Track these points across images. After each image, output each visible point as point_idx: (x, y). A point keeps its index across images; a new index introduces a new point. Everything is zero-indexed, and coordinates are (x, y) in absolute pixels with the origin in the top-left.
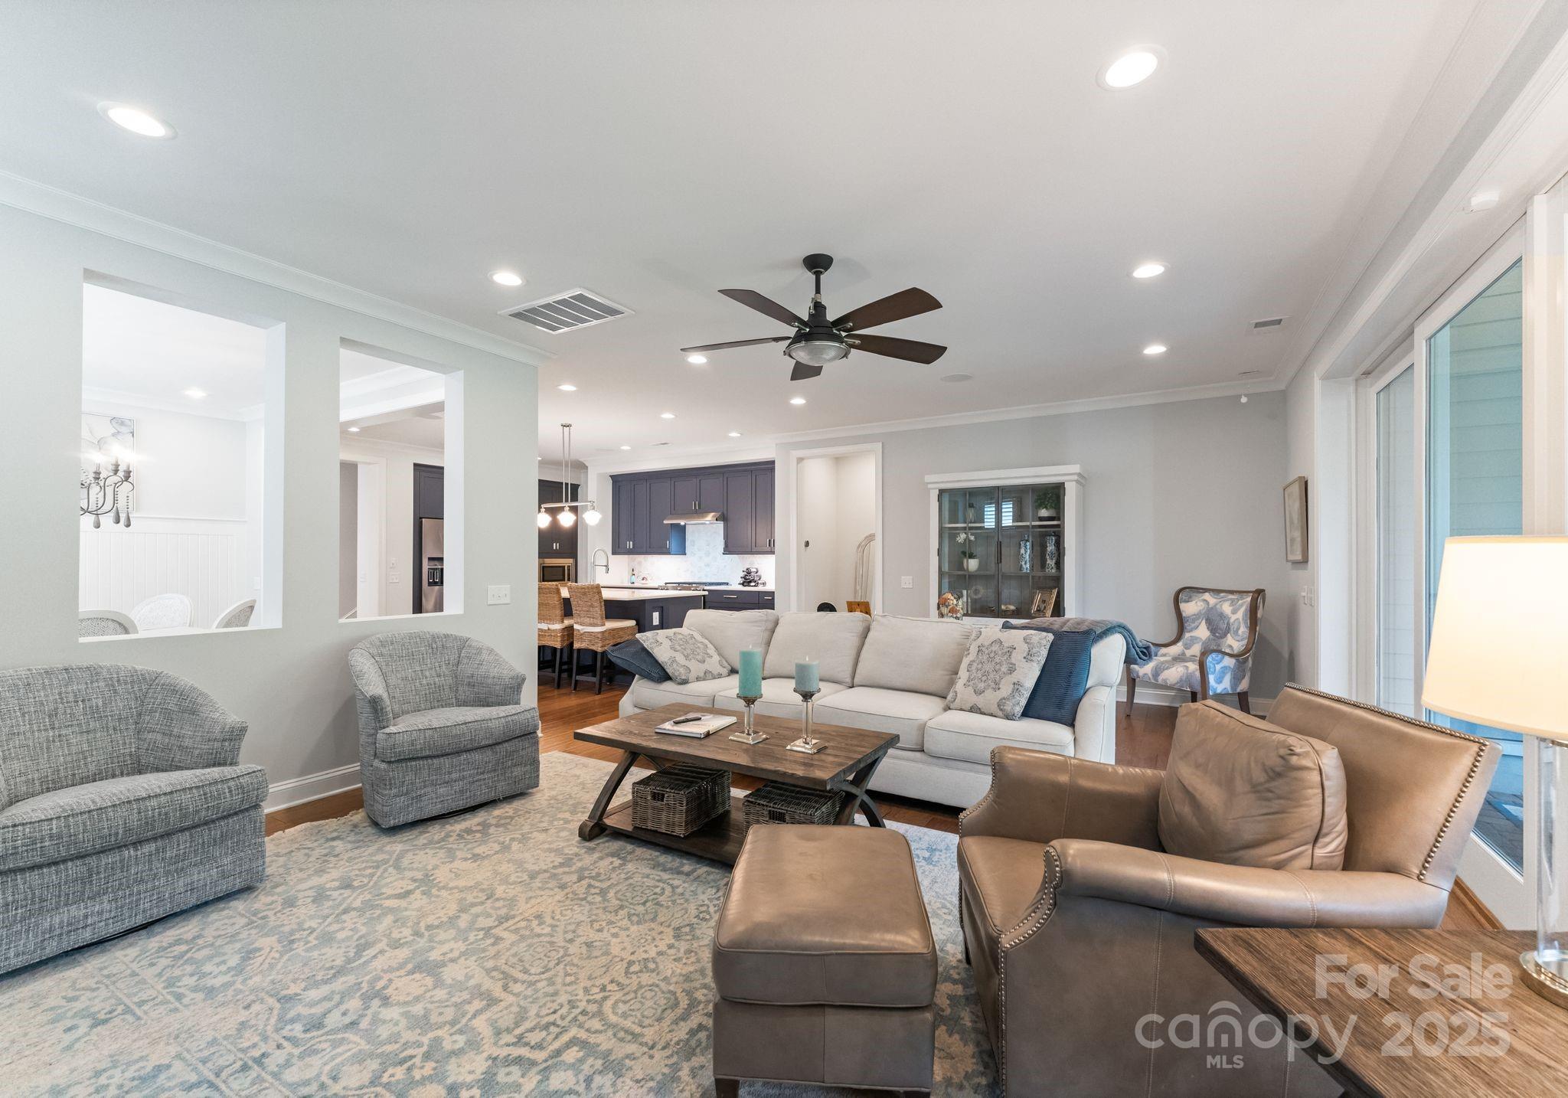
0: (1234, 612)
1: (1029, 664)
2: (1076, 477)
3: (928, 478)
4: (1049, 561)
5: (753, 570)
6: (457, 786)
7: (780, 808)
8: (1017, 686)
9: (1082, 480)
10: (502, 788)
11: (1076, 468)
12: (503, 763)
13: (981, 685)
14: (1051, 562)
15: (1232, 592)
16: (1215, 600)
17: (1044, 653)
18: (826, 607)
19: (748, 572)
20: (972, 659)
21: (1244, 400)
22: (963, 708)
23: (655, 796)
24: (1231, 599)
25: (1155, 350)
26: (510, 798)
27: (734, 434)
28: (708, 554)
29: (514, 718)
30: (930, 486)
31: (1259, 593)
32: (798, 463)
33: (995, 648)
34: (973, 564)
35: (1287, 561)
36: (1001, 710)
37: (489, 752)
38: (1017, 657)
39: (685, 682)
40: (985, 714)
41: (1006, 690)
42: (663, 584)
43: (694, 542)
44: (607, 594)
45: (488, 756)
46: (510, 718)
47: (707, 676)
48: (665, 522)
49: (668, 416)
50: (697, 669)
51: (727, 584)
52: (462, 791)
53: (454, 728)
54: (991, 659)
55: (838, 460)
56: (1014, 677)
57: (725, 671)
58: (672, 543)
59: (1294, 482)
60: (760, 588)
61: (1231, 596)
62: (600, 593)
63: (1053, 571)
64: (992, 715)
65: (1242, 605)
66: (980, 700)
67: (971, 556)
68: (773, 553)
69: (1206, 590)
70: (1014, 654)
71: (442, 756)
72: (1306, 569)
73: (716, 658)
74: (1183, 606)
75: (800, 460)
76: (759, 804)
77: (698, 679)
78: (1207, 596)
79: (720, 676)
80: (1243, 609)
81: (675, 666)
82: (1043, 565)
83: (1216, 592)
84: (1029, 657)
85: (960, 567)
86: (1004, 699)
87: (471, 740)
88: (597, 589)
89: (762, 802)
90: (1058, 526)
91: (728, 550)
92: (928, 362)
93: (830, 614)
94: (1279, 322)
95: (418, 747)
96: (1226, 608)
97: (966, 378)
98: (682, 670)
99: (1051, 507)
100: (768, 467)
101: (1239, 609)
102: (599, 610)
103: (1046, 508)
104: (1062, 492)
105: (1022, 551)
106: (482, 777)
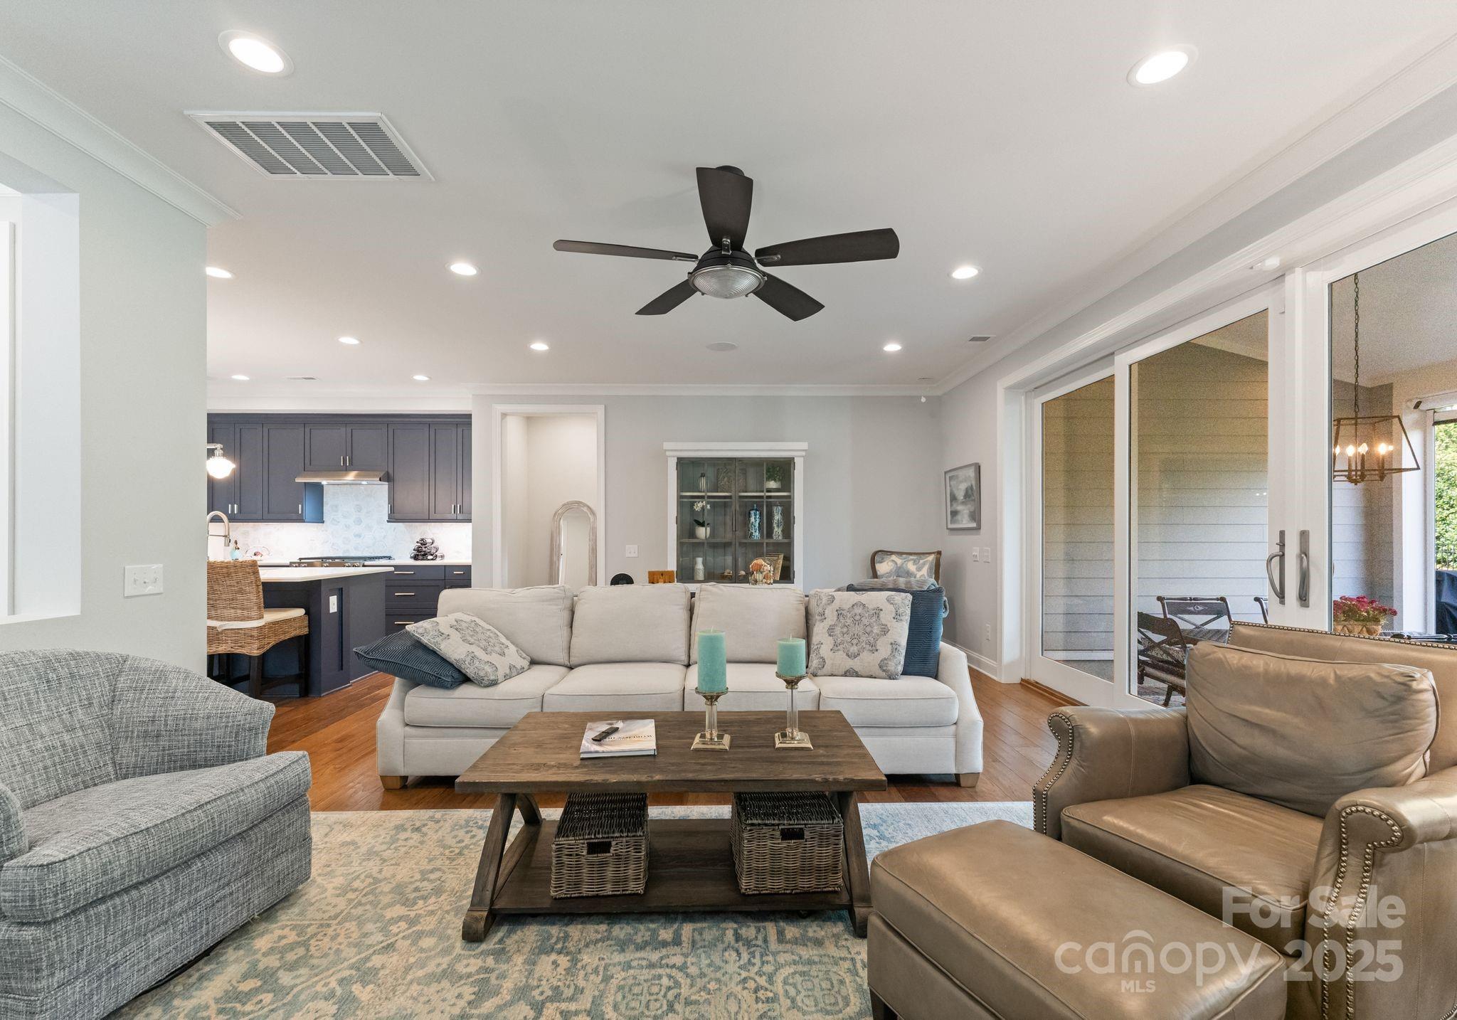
0: (919, 569)
1: (899, 624)
2: (804, 453)
3: (667, 445)
4: (776, 529)
5: (429, 541)
6: (184, 923)
7: (795, 824)
8: (894, 645)
9: (808, 456)
10: (260, 897)
11: (804, 445)
12: (260, 857)
13: (854, 649)
14: (778, 531)
15: (915, 554)
16: (901, 561)
17: (908, 612)
18: (622, 579)
19: (423, 542)
20: (831, 623)
21: (923, 400)
22: (834, 673)
23: (594, 848)
24: (912, 559)
25: (892, 347)
26: (268, 913)
27: (420, 378)
28: (359, 521)
29: (278, 778)
30: (668, 453)
31: (939, 553)
32: (502, 419)
33: (858, 610)
34: (702, 532)
35: (947, 528)
36: (884, 671)
37: (240, 846)
38: (886, 617)
39: (494, 683)
40: (862, 677)
41: (884, 651)
42: (296, 560)
43: (336, 506)
44: (266, 575)
45: (239, 852)
46: (272, 781)
47: (513, 672)
48: (298, 480)
49: (349, 340)
50: (502, 665)
51: (389, 558)
52: (193, 929)
53: (181, 820)
54: (856, 622)
55: (530, 419)
56: (890, 638)
57: (526, 663)
58: (307, 508)
59: (970, 465)
60: (438, 562)
61: (912, 557)
62: (256, 573)
63: (780, 538)
64: (871, 677)
65: (924, 564)
66: (855, 664)
67: (702, 525)
68: (469, 521)
69: (892, 553)
70: (882, 615)
71: (156, 877)
72: (979, 534)
73: (512, 648)
74: (878, 566)
75: (504, 415)
76: (766, 825)
77: (507, 677)
78: (894, 557)
79: (522, 670)
80: (926, 567)
81: (477, 663)
82: (770, 533)
83: (900, 554)
84: (897, 616)
85: (692, 534)
86: (885, 659)
87: (213, 833)
88: (253, 567)
89: (755, 822)
90: (789, 497)
91: (394, 517)
92: (795, 318)
93: (626, 587)
94: (985, 339)
95: (117, 874)
96: (911, 567)
97: (733, 347)
98: (488, 669)
99: (779, 480)
100: (462, 422)
101: (922, 568)
102: (254, 597)
103: (775, 480)
104: (792, 465)
105: (752, 519)
106: (227, 890)
